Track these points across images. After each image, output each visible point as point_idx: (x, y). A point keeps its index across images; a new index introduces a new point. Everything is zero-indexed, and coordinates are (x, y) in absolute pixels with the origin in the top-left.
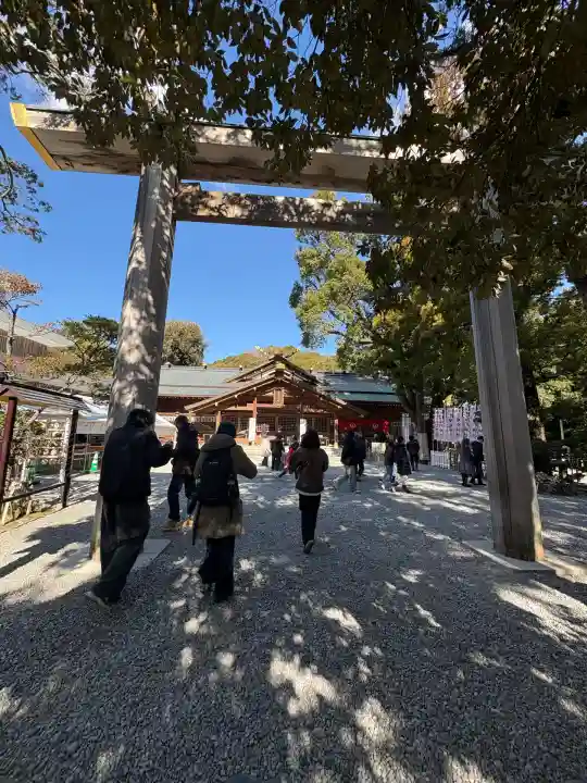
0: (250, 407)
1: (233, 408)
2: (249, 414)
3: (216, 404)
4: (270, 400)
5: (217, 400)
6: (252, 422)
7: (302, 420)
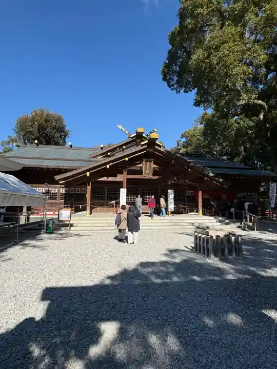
0: (120, 178)
1: (104, 179)
2: (119, 185)
3: (88, 174)
4: (140, 172)
5: (88, 170)
6: (123, 192)
7: (169, 191)
